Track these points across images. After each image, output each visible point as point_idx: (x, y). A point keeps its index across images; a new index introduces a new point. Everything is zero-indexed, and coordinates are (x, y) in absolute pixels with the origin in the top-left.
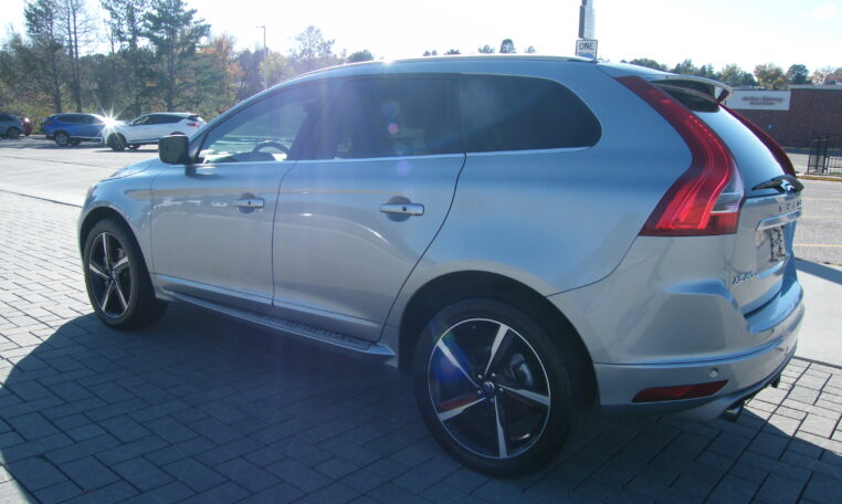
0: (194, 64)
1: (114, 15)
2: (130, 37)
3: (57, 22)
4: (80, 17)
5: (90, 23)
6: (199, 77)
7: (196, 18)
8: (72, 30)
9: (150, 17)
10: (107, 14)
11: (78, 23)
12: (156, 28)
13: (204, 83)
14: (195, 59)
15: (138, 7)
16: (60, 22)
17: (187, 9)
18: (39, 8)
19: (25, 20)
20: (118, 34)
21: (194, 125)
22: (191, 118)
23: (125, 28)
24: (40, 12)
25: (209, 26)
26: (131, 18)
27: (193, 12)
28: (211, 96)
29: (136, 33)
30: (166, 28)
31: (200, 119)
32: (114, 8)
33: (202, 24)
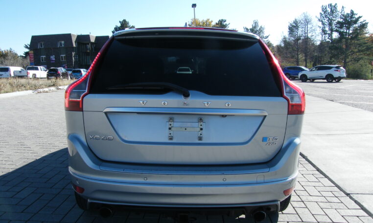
0: (359, 42)
1: (323, 24)
2: (329, 32)
3: (300, 29)
4: (309, 26)
5: (313, 28)
6: (360, 48)
7: (361, 20)
8: (306, 32)
9: (339, 23)
10: (320, 24)
11: (308, 29)
12: (341, 27)
13: (362, 51)
14: (358, 40)
15: (334, 19)
16: (301, 29)
17: (356, 17)
18: (294, 25)
19: (288, 30)
20: (324, 32)
21: (337, 71)
22: (337, 67)
23: (327, 29)
24: (294, 27)
25: (367, 23)
26: (330, 24)
27: (360, 17)
28: (366, 57)
29: (332, 30)
30: (345, 26)
31: (342, 68)
32: (323, 21)
33: (364, 23)
